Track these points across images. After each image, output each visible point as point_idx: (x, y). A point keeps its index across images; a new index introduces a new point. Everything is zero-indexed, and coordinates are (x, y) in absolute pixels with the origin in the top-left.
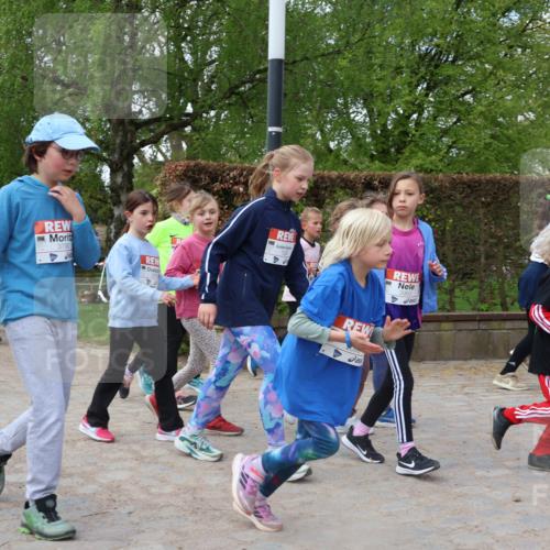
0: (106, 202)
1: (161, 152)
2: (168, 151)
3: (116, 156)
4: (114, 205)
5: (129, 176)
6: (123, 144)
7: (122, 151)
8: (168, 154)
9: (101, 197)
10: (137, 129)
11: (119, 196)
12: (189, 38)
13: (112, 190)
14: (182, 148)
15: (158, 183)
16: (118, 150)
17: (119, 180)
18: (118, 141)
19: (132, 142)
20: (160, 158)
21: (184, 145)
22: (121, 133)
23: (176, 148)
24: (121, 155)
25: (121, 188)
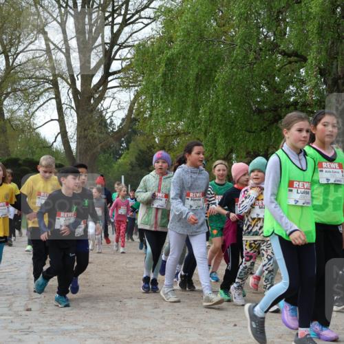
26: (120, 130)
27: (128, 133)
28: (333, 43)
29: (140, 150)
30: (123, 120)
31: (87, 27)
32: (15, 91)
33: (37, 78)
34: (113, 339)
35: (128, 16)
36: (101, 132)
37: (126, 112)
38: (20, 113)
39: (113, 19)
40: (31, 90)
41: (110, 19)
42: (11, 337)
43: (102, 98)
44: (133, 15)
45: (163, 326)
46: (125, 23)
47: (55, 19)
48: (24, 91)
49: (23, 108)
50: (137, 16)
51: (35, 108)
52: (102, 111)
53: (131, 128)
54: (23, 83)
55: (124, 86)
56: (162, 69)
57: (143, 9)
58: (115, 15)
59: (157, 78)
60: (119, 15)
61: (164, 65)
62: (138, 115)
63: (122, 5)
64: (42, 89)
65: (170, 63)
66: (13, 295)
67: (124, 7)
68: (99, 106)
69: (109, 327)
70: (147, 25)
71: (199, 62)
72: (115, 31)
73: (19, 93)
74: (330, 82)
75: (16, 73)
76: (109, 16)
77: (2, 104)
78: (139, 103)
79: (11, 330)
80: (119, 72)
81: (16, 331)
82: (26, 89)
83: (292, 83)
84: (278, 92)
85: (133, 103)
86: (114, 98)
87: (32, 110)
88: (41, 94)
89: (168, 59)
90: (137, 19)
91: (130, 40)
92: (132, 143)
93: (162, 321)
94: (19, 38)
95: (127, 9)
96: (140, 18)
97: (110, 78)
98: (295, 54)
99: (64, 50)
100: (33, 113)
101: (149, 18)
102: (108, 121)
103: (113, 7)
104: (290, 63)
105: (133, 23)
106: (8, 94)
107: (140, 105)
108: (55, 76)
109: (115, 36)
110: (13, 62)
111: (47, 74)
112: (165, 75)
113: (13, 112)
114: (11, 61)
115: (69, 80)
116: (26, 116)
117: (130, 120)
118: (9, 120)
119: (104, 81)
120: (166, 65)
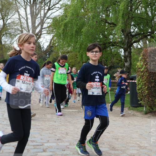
0: (122, 61)
1: (140, 45)
2: (142, 44)
3: (126, 46)
4: (125, 62)
5: (130, 53)
6: (128, 42)
7: (128, 44)
8: (142, 45)
9: (120, 59)
10: (133, 37)
11: (127, 59)
12: (150, 6)
13: (124, 57)
14: (147, 43)
15: (141, 55)
16: (126, 44)
17: (127, 54)
18: (126, 41)
19: (131, 41)
20: (139, 47)
21: (148, 42)
22: (127, 39)
23: (145, 43)
24: (127, 46)
25: (127, 56)
26: (46, 50)
27: (49, 51)
28: (127, 20)
29: (54, 58)
30: (48, 46)
31: (35, 10)
32: (6, 34)
33: (15, 29)
34: (42, 129)
35: (50, 7)
36: (39, 51)
37: (49, 43)
38: (8, 42)
39: (45, 7)
40: (12, 34)
41: (44, 7)
42: (3, 127)
43: (39, 37)
44: (52, 6)
45: (61, 125)
46: (49, 9)
47: (23, 7)
48: (10, 34)
49: (9, 40)
50: (54, 7)
51: (14, 41)
52: (39, 43)
53: (51, 50)
54: (9, 31)
55: (48, 33)
56: (63, 27)
57: (56, 4)
58: (46, 6)
59: (61, 31)
60: (47, 6)
61: (63, 26)
62: (53, 45)
63: (48, 2)
64: (17, 34)
65: (66, 25)
66: (4, 111)
67: (49, 3)
68: (39, 41)
69: (40, 124)
70: (57, 10)
71: (77, 25)
72: (45, 12)
73: (8, 35)
74: (125, 35)
75: (7, 27)
76: (43, 6)
77: (1, 38)
78: (53, 40)
79: (3, 125)
80: (46, 28)
81: (5, 125)
82: (11, 33)
83: (111, 34)
84: (106, 37)
85: (51, 40)
86: (44, 38)
87: (13, 41)
88: (16, 35)
89: (65, 24)
90: (54, 8)
91: (51, 16)
92: (51, 55)
93: (61, 123)
94: (8, 13)
95: (50, 4)
96: (55, 7)
97: (43, 30)
98: (113, 24)
99: (26, 19)
100: (13, 43)
101: (58, 8)
102: (42, 47)
103: (45, 3)
104: (111, 27)
105: (52, 9)
106: (3, 35)
107: (54, 41)
108: (22, 28)
109: (45, 14)
110: (6, 22)
111: (19, 28)
112: (64, 30)
113: (5, 42)
114: (5, 22)
115: (27, 30)
116: (11, 43)
117: (50, 47)
118: (4, 45)
119: (41, 31)
120: (64, 26)
